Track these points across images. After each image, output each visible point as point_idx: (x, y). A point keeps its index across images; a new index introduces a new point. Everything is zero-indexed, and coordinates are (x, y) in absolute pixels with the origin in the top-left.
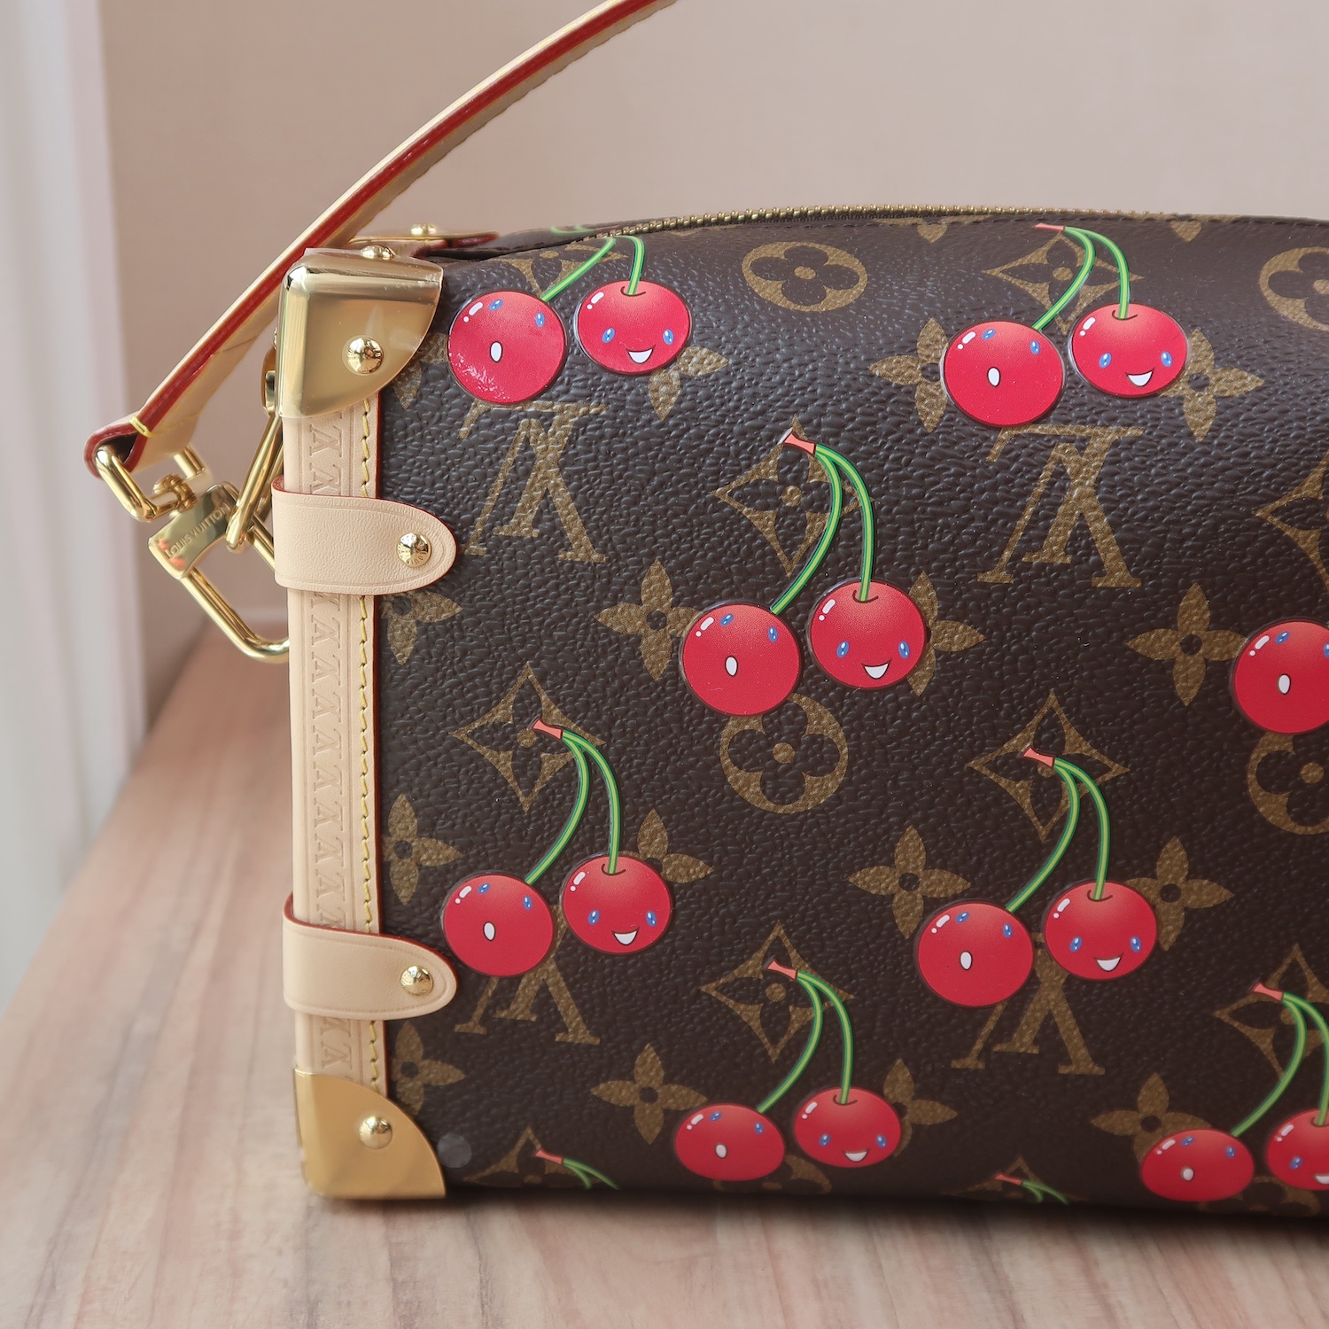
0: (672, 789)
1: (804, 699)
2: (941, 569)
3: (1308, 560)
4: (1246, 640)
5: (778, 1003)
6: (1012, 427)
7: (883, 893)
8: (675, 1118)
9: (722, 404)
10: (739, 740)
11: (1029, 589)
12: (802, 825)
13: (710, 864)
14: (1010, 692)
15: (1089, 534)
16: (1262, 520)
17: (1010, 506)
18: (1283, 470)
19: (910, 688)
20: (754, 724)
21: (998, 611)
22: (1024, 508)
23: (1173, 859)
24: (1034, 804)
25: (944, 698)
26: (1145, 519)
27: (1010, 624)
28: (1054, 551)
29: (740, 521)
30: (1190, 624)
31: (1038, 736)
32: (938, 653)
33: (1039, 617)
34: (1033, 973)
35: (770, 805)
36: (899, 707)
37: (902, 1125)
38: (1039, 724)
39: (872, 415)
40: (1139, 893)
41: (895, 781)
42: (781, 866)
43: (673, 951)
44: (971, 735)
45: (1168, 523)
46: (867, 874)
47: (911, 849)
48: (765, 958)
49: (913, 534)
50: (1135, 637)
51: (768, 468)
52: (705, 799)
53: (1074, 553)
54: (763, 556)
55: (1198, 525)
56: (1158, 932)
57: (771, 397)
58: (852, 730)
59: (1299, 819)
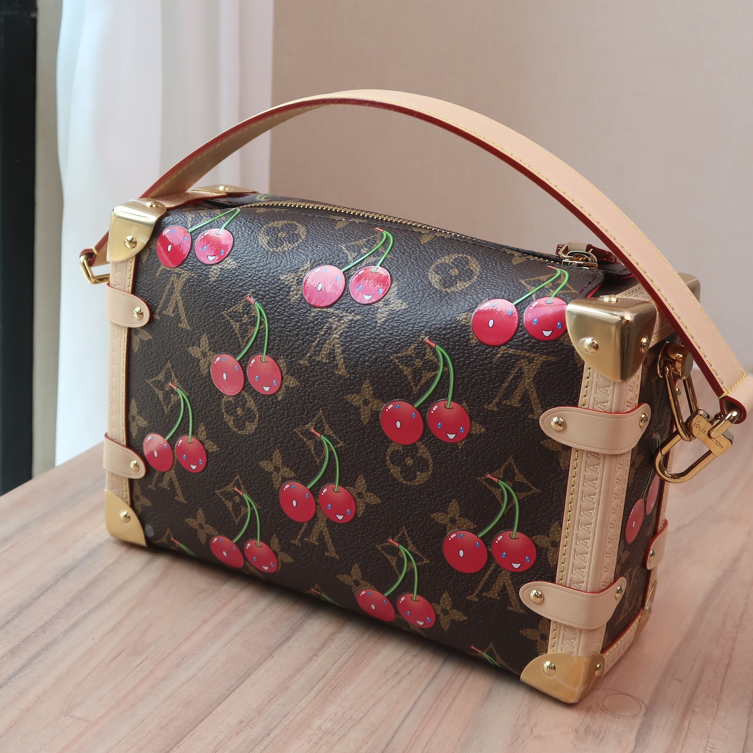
0: (208, 416)
1: (245, 393)
2: (288, 355)
3: (407, 379)
4: (385, 405)
5: (237, 503)
6: (319, 307)
7: (269, 471)
8: (210, 537)
9: (231, 281)
10: (227, 404)
11: (314, 369)
12: (245, 440)
13: (218, 447)
14: (307, 406)
15: (335, 353)
16: (392, 360)
17: (311, 337)
18: (403, 342)
19: (277, 397)
20: (231, 399)
21: (304, 375)
22: (316, 339)
23: (361, 482)
24: (315, 450)
25: (287, 404)
26: (354, 351)
27: (308, 381)
28: (322, 357)
29: (229, 324)
30: (365, 394)
31: (316, 425)
32: (285, 387)
33: (316, 381)
34: (316, 514)
35: (236, 430)
36: (273, 404)
37: (277, 560)
38: (316, 421)
39: (275, 294)
40: (350, 492)
41: (272, 431)
42: (239, 453)
43: (207, 476)
44: (295, 419)
45: (361, 354)
46: (264, 463)
47: (277, 456)
48: (234, 486)
49: (280, 341)
50: (347, 395)
51: (240, 307)
52: (217, 422)
53: (329, 359)
54: (235, 338)
55: (371, 357)
56: (356, 510)
57: (246, 281)
58: (259, 408)
59: (405, 478)
